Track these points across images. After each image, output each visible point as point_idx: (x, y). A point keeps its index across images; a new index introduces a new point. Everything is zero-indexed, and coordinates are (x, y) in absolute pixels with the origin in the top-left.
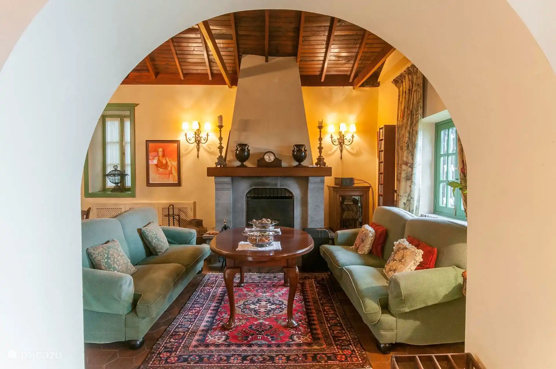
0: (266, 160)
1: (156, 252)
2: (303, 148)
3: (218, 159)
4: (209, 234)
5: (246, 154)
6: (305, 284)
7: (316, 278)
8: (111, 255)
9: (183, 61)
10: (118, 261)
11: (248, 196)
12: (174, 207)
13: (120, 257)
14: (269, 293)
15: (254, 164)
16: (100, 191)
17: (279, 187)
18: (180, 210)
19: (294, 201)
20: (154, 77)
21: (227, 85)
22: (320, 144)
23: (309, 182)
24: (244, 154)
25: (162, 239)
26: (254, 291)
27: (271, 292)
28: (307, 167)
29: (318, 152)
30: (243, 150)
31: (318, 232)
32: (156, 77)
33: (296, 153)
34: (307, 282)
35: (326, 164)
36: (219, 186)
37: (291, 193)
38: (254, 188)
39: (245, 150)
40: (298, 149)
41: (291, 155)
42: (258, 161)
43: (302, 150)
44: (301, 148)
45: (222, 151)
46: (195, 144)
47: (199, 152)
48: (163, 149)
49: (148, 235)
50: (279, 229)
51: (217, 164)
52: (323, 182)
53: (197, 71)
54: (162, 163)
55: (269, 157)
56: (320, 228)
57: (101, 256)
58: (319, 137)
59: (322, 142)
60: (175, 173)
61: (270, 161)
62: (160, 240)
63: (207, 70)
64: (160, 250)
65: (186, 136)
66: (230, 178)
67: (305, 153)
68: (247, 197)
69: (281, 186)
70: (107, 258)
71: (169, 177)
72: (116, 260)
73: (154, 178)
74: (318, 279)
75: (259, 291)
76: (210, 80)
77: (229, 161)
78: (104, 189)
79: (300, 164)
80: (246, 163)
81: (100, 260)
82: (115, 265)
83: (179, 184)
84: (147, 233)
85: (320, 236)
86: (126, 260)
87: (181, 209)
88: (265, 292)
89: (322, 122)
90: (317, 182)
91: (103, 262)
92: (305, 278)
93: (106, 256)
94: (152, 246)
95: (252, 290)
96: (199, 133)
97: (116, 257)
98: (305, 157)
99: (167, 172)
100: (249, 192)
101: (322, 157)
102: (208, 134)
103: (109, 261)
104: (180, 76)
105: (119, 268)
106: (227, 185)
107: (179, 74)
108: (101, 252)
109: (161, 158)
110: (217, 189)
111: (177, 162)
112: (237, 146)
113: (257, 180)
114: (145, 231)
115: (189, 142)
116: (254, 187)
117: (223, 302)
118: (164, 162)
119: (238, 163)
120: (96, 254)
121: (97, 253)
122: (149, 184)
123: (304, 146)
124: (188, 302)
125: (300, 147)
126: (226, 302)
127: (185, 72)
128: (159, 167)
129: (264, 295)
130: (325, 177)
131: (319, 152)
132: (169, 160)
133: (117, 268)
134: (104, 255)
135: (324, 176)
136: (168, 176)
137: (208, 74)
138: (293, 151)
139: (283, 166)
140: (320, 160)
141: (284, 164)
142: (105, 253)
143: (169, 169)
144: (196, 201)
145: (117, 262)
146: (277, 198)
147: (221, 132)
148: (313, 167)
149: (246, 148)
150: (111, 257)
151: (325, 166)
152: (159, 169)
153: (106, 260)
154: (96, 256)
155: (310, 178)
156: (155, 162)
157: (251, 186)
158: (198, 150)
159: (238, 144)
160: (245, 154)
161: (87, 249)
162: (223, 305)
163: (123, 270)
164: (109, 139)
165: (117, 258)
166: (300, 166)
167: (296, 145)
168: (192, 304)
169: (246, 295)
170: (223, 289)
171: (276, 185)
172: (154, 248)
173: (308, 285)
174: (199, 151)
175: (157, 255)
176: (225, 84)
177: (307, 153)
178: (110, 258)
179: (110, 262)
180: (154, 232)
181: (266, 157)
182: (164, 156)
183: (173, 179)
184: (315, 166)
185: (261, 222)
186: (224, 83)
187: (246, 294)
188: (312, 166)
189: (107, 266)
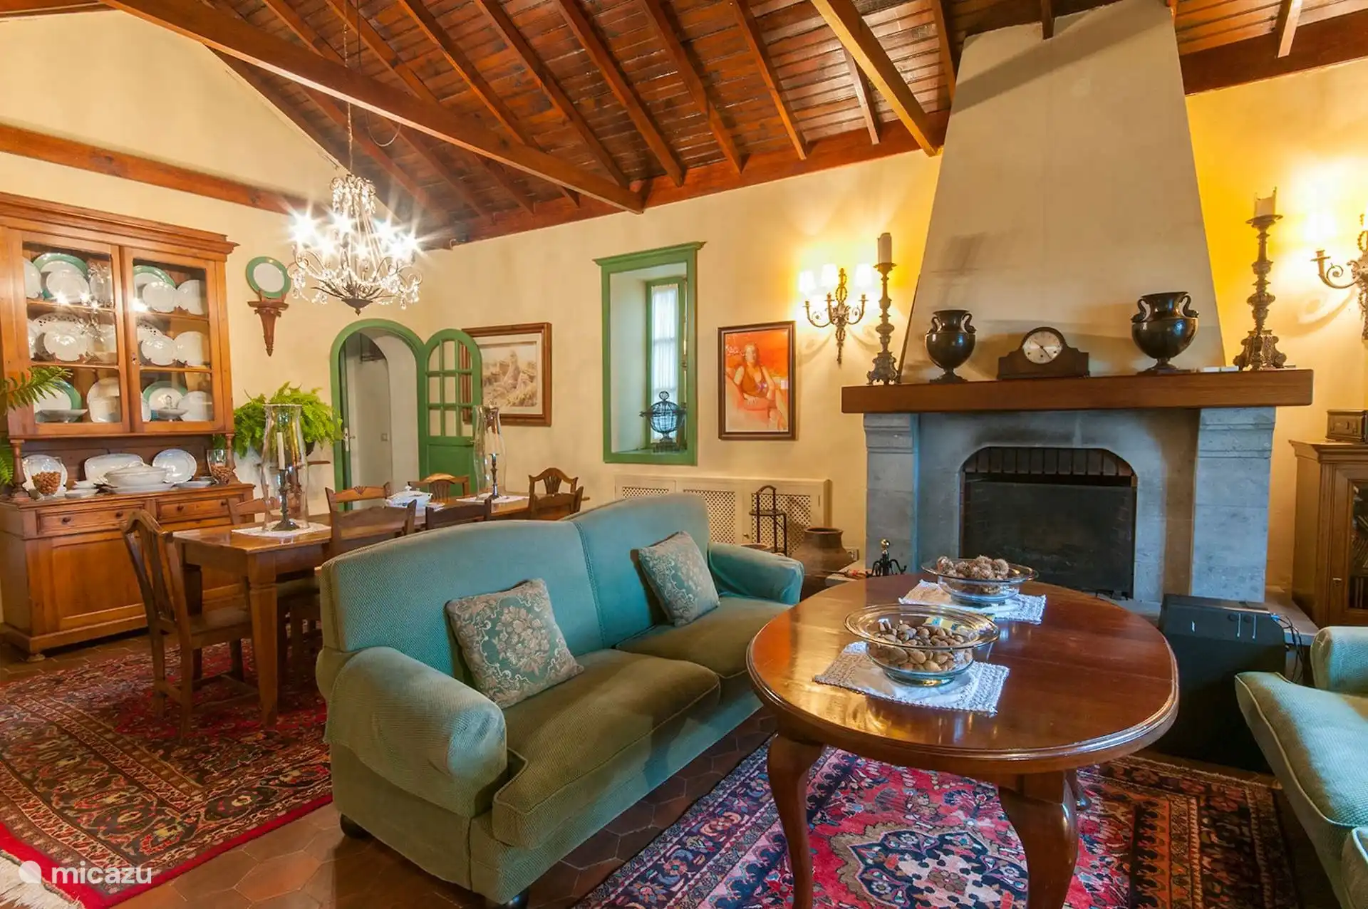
0: (1030, 357)
1: (674, 618)
2: (1181, 305)
3: (874, 361)
4: (846, 575)
5: (961, 341)
6: (1154, 816)
7: (1208, 794)
8: (504, 625)
9: (799, 108)
10: (522, 643)
11: (968, 470)
12: (777, 492)
13: (530, 631)
14: (991, 818)
15: (988, 372)
16: (637, 450)
17: (1077, 444)
18: (791, 500)
19: (1135, 494)
20: (737, 170)
21: (919, 148)
22: (1261, 284)
23: (1201, 427)
24: (954, 343)
25: (691, 583)
26: (938, 793)
27: (1000, 818)
28: (1195, 374)
29: (1251, 315)
30: (952, 330)
31: (1231, 617)
32: (741, 170)
33: (1148, 326)
34: (1167, 806)
35: (1284, 358)
36: (878, 441)
37: (1127, 466)
38: (990, 448)
39: (959, 328)
40: (1156, 310)
41: (1129, 334)
42: (1002, 361)
43: (1175, 314)
44: (1171, 307)
45: (889, 337)
46: (833, 328)
47: (843, 349)
48: (755, 345)
49: (654, 569)
50: (1044, 597)
51: (872, 376)
52: (1269, 427)
53: (840, 127)
54: (752, 380)
55: (1042, 347)
56: (1243, 604)
57: (474, 625)
58: (1256, 259)
59: (1268, 278)
60: (782, 407)
61: (1045, 360)
62: (686, 584)
63: (863, 117)
64: (681, 611)
65: (808, 308)
66: (908, 416)
67: (1186, 323)
68: (967, 473)
69: (1085, 440)
70: (488, 632)
71: (769, 417)
72: (515, 639)
73: (737, 419)
74: (1218, 802)
75: (958, 799)
76: (876, 145)
77: (911, 368)
78: (648, 445)
79: (1162, 365)
80: (965, 371)
81: (471, 635)
82: (508, 654)
83: (791, 434)
84: (651, 564)
85: (1238, 635)
86: (549, 641)
87: (795, 498)
88: (976, 813)
89: (1271, 201)
90: (1239, 427)
91: (477, 642)
92: (1162, 784)
93: (489, 627)
94: (663, 598)
95: (936, 787)
96: (843, 296)
97: (518, 631)
98: (1186, 338)
99: (762, 403)
100: (975, 458)
101: (1269, 332)
102: (864, 296)
103: (495, 641)
104: (797, 153)
105: (521, 663)
106: (901, 438)
107: (794, 148)
108: (478, 614)
109: (750, 369)
110: (871, 450)
111: (787, 377)
112: (936, 320)
113: (997, 424)
114: (648, 559)
115: (816, 323)
116: (988, 445)
117: (819, 815)
118: (758, 378)
119: (937, 372)
120: (464, 620)
121: (467, 616)
122: (723, 434)
123: (1185, 300)
124: (723, 782)
125: (1168, 303)
126: (828, 818)
127: (808, 139)
128: (746, 392)
129: (970, 823)
130: (1278, 409)
131: (1255, 317)
132: (770, 373)
133: (514, 662)
134: (483, 622)
135: (1274, 405)
136: (766, 412)
137: (867, 128)
138: (1138, 319)
139: (1092, 375)
140: (1255, 343)
141: (1096, 367)
142: (489, 618)
143: (769, 395)
144: (831, 479)
145: (517, 644)
146: (1073, 479)
147: (888, 281)
148: (1221, 373)
149: (963, 322)
150: (502, 631)
151: (1277, 366)
152: (746, 396)
153: (486, 638)
154: (464, 623)
155: (1205, 414)
156: (738, 379)
157: (979, 441)
158: (840, 344)
159: (935, 313)
160: (957, 341)
161: (448, 602)
162: (815, 825)
163: (533, 671)
164: (657, 334)
165: (519, 636)
166: (1161, 372)
167: (1148, 299)
168: (729, 794)
169: (907, 803)
170: (844, 757)
171: (1068, 437)
172: (669, 605)
173: (1165, 825)
174: (842, 345)
175: (673, 624)
176: (914, 146)
177: (1197, 324)
178: (498, 633)
179: (495, 646)
180: (670, 563)
181: (1031, 348)
182: (758, 363)
183: (777, 423)
184: (1230, 366)
185: (968, 568)
186: (912, 145)
187: (908, 799)
188: (1216, 369)
189: (486, 654)
